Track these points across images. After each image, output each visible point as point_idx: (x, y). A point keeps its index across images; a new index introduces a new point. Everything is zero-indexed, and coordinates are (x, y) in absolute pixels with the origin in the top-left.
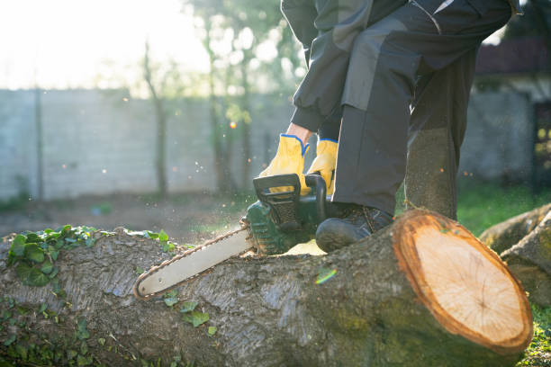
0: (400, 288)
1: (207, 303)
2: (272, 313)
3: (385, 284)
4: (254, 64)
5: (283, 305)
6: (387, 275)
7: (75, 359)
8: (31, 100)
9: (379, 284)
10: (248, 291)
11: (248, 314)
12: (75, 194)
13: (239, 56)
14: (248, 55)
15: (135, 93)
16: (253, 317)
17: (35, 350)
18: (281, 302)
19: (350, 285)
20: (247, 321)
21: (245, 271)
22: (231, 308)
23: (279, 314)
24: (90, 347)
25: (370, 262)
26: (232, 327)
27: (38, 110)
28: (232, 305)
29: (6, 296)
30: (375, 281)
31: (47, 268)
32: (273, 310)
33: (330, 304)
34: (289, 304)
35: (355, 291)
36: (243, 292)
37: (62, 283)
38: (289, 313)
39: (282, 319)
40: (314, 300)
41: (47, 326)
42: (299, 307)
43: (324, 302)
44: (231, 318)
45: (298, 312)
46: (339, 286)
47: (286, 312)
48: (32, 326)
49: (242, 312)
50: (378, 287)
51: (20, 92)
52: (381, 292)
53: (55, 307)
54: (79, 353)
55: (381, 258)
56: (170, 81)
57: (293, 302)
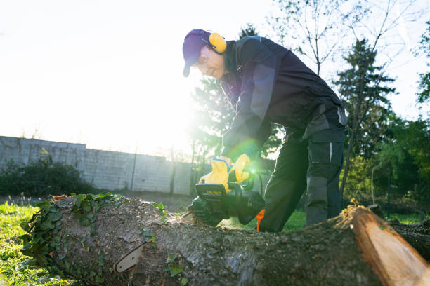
0: (365, 279)
1: (183, 257)
2: (233, 276)
3: (348, 273)
4: (207, 156)
5: (242, 270)
6: (350, 264)
7: (94, 277)
8: (133, 157)
9: (341, 271)
10: (215, 254)
11: (214, 274)
12: (142, 190)
13: (202, 154)
14: (206, 153)
15: (167, 159)
16: (217, 277)
17: (74, 266)
18: (240, 268)
19: (309, 266)
20: (212, 279)
21: (213, 237)
22: (201, 266)
23: (238, 277)
24: (103, 272)
25: (329, 249)
26: (200, 282)
27: (135, 161)
28: (202, 263)
29: (67, 229)
30: (336, 268)
31: (90, 216)
32: (234, 274)
33: (287, 279)
34: (247, 270)
35: (315, 273)
36: (210, 255)
37: (96, 227)
38: (246, 278)
39: (240, 282)
40: (271, 272)
41: (83, 252)
42: (256, 275)
43: (280, 276)
44: (200, 274)
45: (254, 278)
46: (297, 265)
47: (244, 277)
48: (75, 250)
49: (209, 271)
50: (340, 274)
51: (131, 154)
52: (344, 280)
53: (90, 241)
54: (97, 274)
55: (342, 247)
56: (179, 156)
57: (250, 270)
